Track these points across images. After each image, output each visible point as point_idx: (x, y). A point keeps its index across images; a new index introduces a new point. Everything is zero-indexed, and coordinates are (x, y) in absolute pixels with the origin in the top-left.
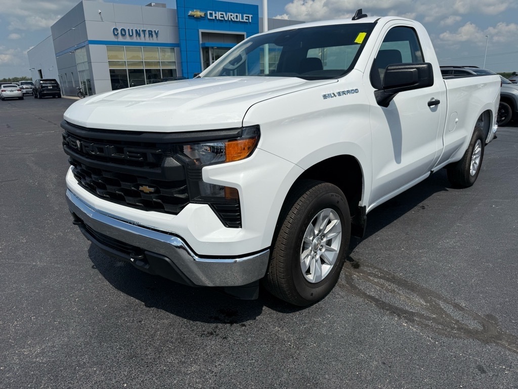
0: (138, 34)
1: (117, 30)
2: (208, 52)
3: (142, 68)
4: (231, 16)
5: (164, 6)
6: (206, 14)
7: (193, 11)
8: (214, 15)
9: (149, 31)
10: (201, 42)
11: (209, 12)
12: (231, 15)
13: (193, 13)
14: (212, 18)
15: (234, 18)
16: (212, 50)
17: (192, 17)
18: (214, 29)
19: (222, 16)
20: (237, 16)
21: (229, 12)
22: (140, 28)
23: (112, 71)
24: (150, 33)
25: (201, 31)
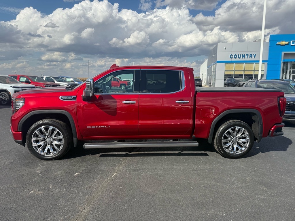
0: (244, 56)
2: (287, 64)
3: (243, 74)
6: (289, 43)
9: (250, 55)
10: (282, 59)
11: (291, 42)
13: (279, 43)
14: (294, 45)
16: (291, 63)
17: (279, 45)
23: (225, 75)
24: (251, 56)
25: (283, 53)
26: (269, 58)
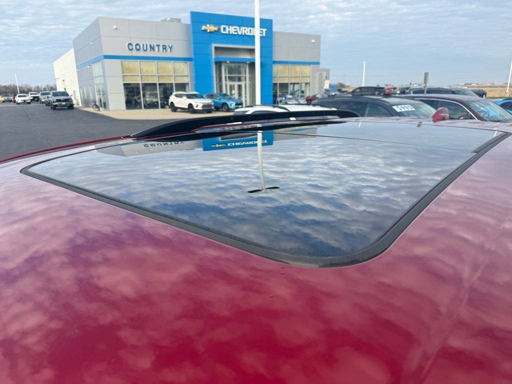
0: (152, 48)
1: (132, 45)
2: (220, 66)
3: (154, 82)
4: (245, 31)
5: (179, 20)
6: (219, 29)
7: (206, 25)
8: (227, 30)
9: (163, 45)
10: (214, 56)
11: (222, 27)
12: (245, 29)
13: (206, 28)
14: (225, 33)
15: (247, 32)
16: (225, 64)
17: (206, 30)
18: (227, 43)
19: (236, 30)
20: (250, 30)
21: (243, 26)
22: (154, 43)
23: (125, 84)
24: (164, 48)
25: (214, 45)
26: (195, 54)
